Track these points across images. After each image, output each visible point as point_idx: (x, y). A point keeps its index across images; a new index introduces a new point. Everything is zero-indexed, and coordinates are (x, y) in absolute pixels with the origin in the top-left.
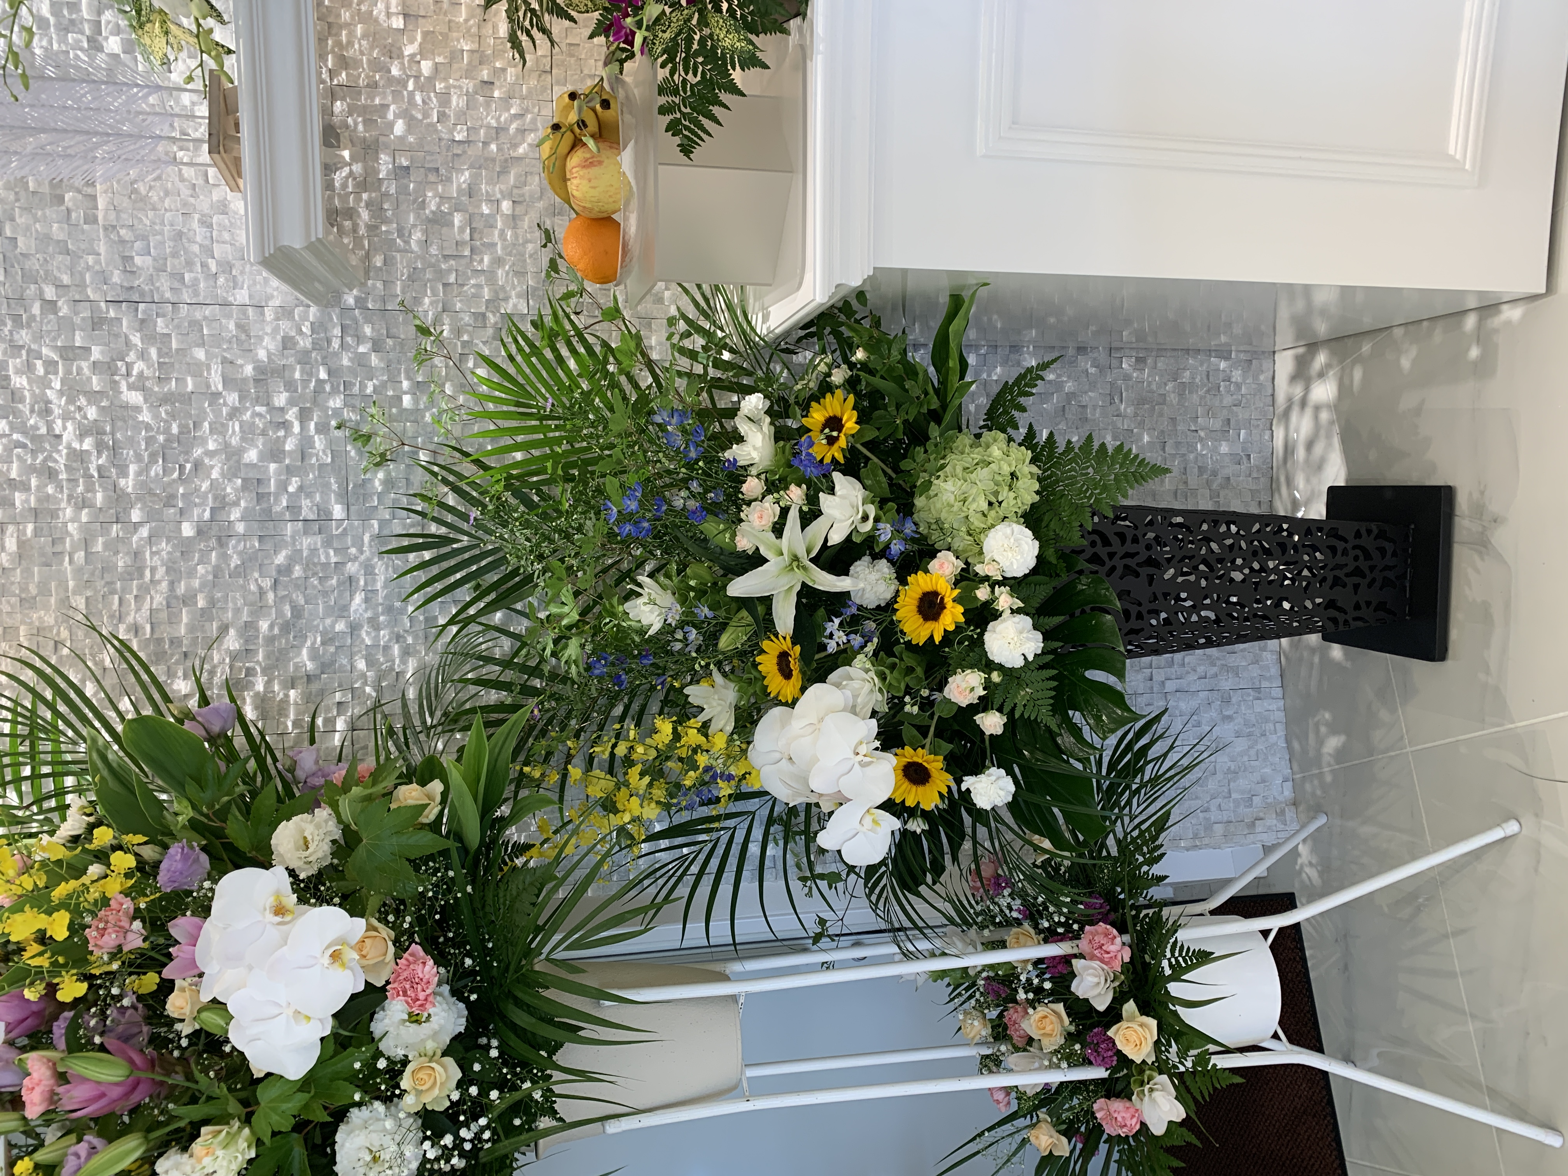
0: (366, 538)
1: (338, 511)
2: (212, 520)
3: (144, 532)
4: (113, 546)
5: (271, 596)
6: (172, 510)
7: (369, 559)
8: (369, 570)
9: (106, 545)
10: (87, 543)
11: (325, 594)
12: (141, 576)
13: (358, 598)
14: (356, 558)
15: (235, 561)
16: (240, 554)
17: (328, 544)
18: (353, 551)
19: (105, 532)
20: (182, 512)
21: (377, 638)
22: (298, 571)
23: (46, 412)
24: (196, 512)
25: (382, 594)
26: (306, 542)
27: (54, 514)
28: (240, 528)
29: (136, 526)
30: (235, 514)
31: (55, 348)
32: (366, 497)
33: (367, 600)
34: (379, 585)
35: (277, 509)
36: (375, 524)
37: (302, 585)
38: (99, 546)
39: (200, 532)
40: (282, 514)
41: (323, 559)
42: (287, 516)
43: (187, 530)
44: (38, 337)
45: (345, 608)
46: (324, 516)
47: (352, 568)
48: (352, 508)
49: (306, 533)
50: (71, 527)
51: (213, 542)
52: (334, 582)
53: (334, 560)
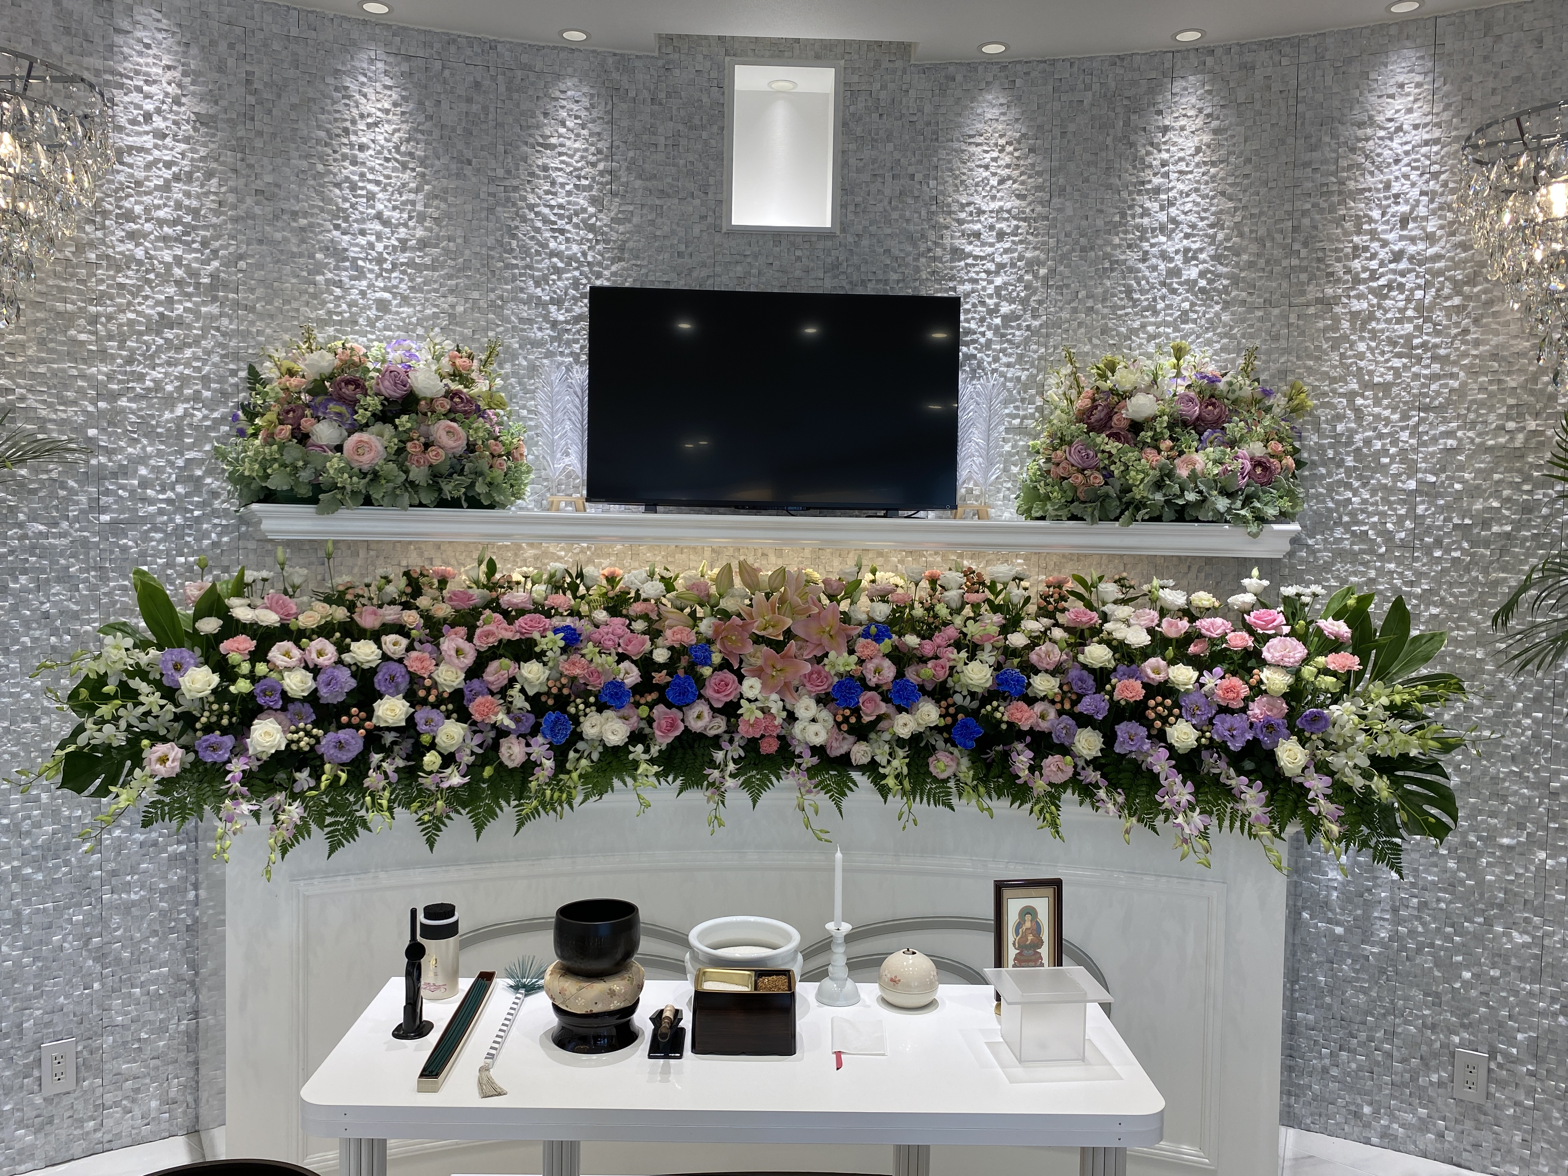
2: (99, 446)
6: (105, 425)
9: (81, 387)
12: (60, 404)
14: (71, 527)
15: (70, 457)
16: (75, 461)
17: (82, 511)
18: (77, 526)
19: (91, 387)
20: (104, 429)
21: (12, 538)
22: (62, 493)
23: (169, 364)
24: (105, 438)
25: (45, 542)
26: (83, 499)
27: (102, 361)
28: (94, 462)
29: (95, 404)
30: (103, 460)
31: (209, 373)
32: (115, 535)
33: (41, 533)
34: (51, 540)
35: (107, 484)
38: (81, 383)
39: (90, 439)
40: (103, 486)
41: (71, 508)
42: (102, 489)
44: (215, 365)
46: (101, 510)
47: (64, 525)
48: (107, 526)
49: (90, 499)
50: (94, 369)
51: (83, 446)
52: (55, 514)
53: (71, 514)
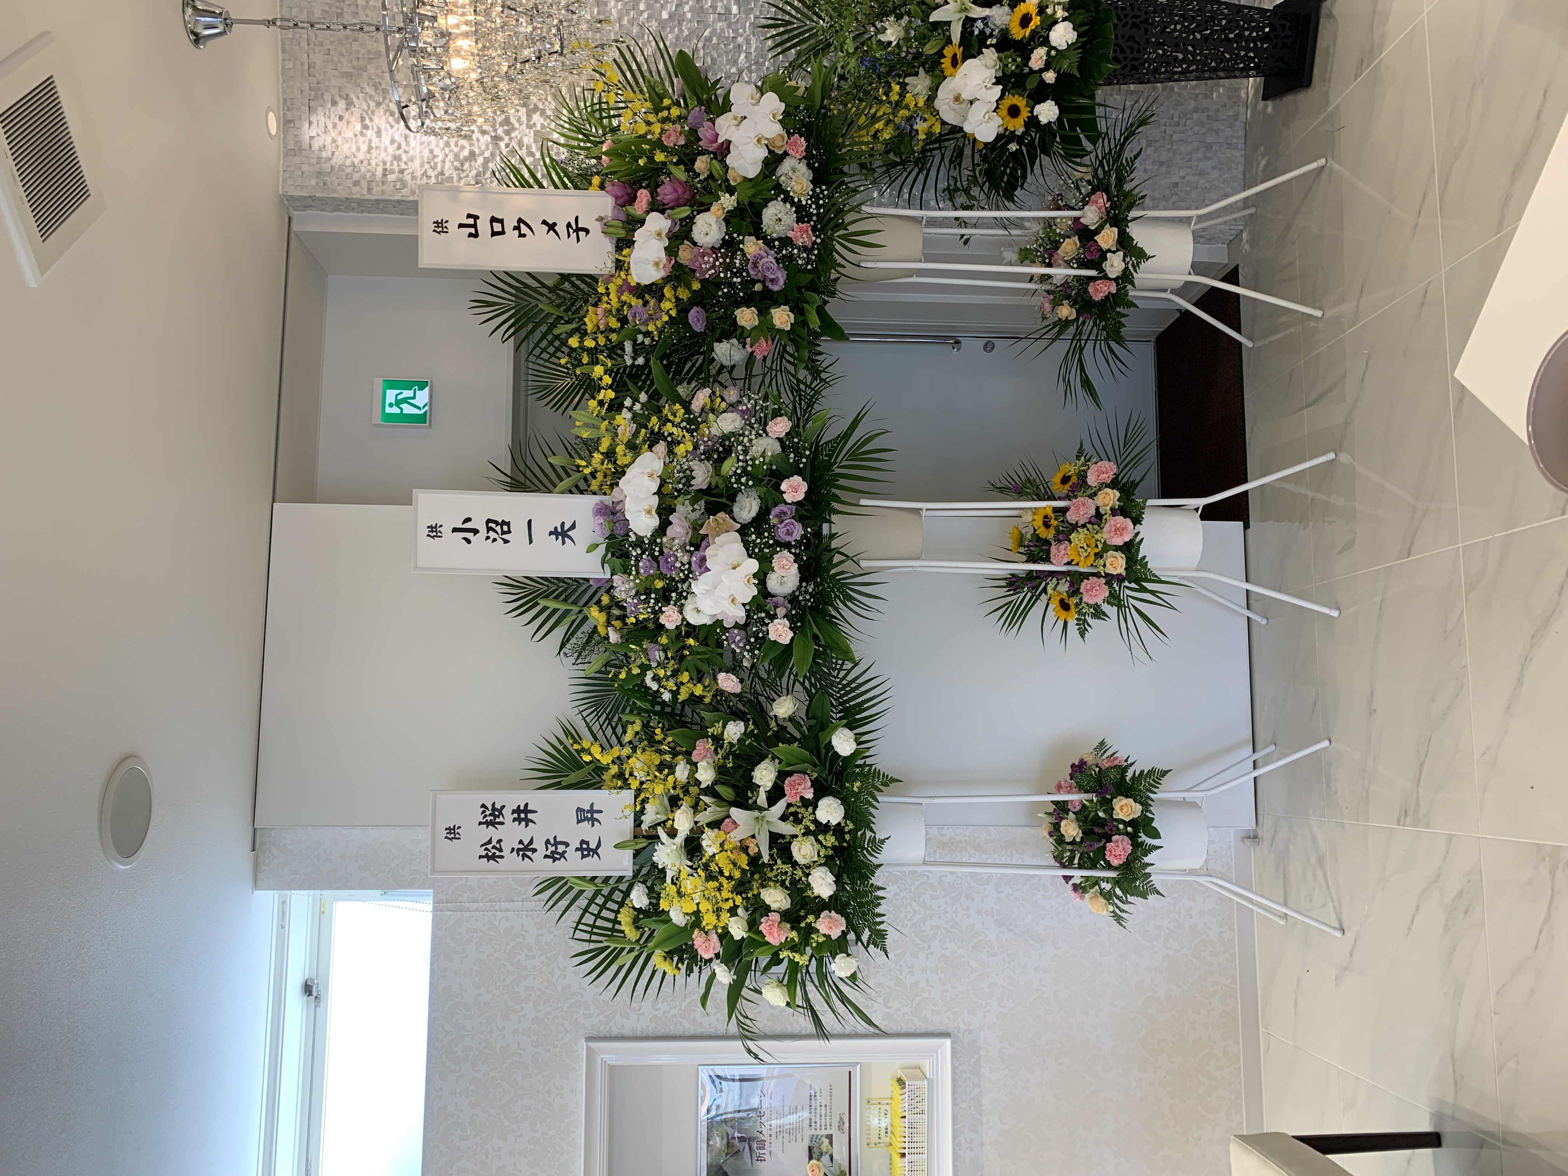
0: (748, 25)
1: (735, 9)
2: (676, 10)
3: (645, 15)
4: (632, 22)
5: (702, 52)
6: (658, 5)
7: (748, 36)
8: (748, 41)
9: (628, 20)
10: (620, 20)
11: (727, 53)
12: (643, 38)
13: (743, 56)
14: (742, 35)
15: (686, 33)
16: (689, 29)
17: (729, 26)
18: (741, 31)
19: (628, 14)
20: (662, 6)
21: (750, 78)
22: (715, 40)
24: (669, 6)
25: (754, 54)
26: (719, 25)
28: (689, 16)
29: (642, 12)
30: (687, 8)
33: (746, 57)
34: (752, 50)
35: (706, 7)
36: (752, 16)
37: (716, 47)
38: (625, 22)
39: (670, 17)
40: (708, 9)
41: (727, 35)
42: (711, 11)
43: (665, 15)
45: (736, 61)
46: (728, 10)
47: (740, 40)
48: (742, 8)
49: (719, 20)
50: (613, 11)
51: (676, 23)
52: (731, 47)
53: (732, 35)
